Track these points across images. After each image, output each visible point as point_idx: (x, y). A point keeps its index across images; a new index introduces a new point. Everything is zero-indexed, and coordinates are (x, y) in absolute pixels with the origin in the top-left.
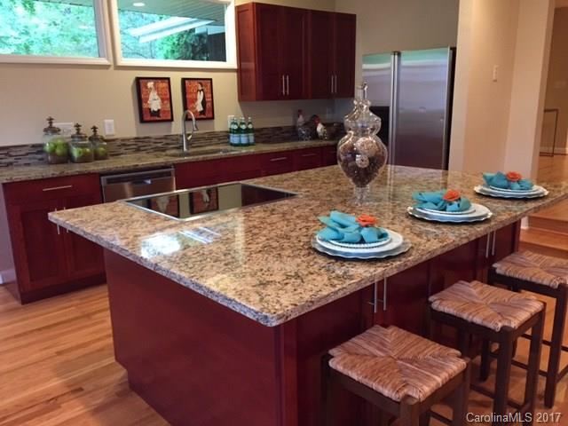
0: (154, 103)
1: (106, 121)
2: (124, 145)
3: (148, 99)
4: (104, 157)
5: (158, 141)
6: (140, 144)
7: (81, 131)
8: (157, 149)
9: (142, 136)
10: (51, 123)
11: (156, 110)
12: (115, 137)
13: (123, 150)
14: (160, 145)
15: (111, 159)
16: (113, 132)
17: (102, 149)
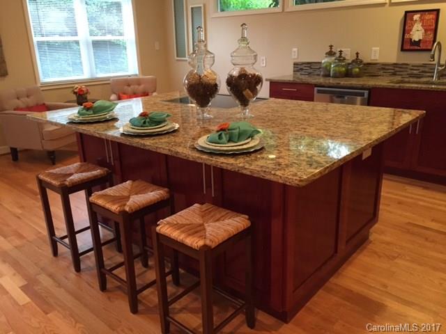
0: (417, 33)
1: (374, 48)
2: (384, 69)
3: (411, 30)
4: (358, 76)
5: (415, 68)
6: (397, 69)
7: (342, 55)
8: (412, 76)
9: (401, 62)
10: (331, 48)
11: (417, 40)
12: (378, 62)
13: (381, 73)
14: (415, 72)
15: (365, 78)
16: (377, 57)
17: (357, 70)
